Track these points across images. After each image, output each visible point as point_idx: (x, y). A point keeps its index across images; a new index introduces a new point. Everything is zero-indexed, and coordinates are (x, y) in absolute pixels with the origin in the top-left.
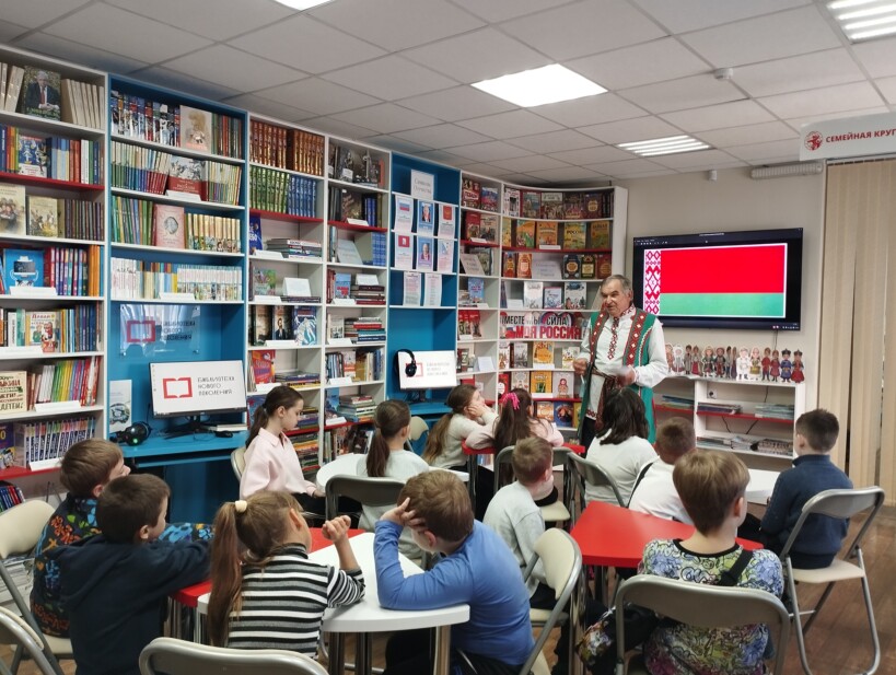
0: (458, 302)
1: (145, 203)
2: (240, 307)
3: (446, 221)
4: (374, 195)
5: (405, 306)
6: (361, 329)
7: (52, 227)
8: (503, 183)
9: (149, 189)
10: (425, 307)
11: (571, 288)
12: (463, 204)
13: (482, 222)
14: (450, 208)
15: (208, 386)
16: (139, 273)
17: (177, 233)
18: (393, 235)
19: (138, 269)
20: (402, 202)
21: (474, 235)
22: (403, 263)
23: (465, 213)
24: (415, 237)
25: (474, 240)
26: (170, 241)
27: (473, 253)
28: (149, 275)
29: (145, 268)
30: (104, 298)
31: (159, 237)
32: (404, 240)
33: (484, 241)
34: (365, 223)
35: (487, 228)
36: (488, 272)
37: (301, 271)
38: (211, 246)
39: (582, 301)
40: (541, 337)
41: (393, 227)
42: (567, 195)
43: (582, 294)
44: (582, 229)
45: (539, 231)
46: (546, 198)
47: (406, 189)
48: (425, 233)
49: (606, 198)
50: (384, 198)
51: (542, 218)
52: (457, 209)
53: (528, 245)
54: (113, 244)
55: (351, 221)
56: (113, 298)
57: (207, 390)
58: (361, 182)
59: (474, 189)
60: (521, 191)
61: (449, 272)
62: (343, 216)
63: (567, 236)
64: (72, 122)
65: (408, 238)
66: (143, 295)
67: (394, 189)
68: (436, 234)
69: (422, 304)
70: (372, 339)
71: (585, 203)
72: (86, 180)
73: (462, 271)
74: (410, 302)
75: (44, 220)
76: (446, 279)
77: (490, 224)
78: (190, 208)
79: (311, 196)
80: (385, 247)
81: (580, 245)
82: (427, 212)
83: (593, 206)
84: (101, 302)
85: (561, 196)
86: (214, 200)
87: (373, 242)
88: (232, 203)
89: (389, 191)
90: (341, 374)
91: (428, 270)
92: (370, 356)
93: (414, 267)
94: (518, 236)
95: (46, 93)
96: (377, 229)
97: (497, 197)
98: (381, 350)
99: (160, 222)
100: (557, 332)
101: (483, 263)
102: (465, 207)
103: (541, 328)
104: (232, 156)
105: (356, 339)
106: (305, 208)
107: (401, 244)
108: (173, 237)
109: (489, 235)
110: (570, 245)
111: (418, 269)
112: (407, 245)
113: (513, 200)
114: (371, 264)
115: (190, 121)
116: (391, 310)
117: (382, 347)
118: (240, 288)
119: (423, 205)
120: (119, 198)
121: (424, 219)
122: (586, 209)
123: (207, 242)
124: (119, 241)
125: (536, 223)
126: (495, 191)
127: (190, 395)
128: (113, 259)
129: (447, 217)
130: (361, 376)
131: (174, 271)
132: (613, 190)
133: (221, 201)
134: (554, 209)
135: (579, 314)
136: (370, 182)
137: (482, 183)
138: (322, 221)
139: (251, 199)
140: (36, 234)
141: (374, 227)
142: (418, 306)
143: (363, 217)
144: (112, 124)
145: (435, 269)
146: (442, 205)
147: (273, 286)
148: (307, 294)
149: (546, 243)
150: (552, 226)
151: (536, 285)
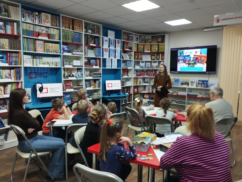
0: (122, 67)
1: (32, 40)
2: (60, 68)
3: (118, 44)
4: (98, 37)
5: (107, 68)
6: (94, 74)
7: (7, 47)
8: (134, 33)
9: (33, 36)
10: (112, 68)
11: (154, 63)
12: (123, 40)
13: (129, 45)
14: (119, 41)
15: (52, 90)
16: (32, 59)
17: (42, 48)
18: (103, 48)
19: (31, 58)
20: (106, 39)
21: (126, 48)
22: (106, 56)
23: (123, 42)
24: (109, 49)
25: (126, 49)
26: (40, 51)
27: (126, 53)
28: (35, 60)
29: (33, 58)
30: (22, 66)
31: (37, 49)
32: (106, 50)
33: (129, 50)
34: (95, 45)
35: (130, 46)
36: (130, 58)
37: (78, 58)
38: (52, 52)
39: (157, 66)
40: (146, 76)
41: (103, 46)
42: (152, 37)
43: (157, 64)
44: (156, 46)
45: (145, 47)
46: (147, 38)
47: (107, 36)
48: (112, 48)
49: (163, 38)
50: (100, 38)
51: (145, 43)
52: (121, 41)
53: (142, 51)
54: (24, 51)
55: (91, 45)
56: (24, 66)
57: (52, 91)
58: (93, 33)
59: (126, 35)
60: (140, 36)
61: (119, 58)
62: (89, 43)
63: (152, 48)
64: (11, 18)
65: (107, 49)
66: (33, 65)
67: (103, 36)
68: (115, 48)
69: (111, 67)
70: (98, 77)
71: (157, 39)
72: (16, 33)
73: (123, 58)
74: (108, 67)
75: (5, 45)
76: (118, 60)
77: (131, 45)
78: (45, 41)
79: (79, 38)
80: (101, 52)
81: (156, 51)
82: (113, 42)
83: (160, 40)
84: (21, 67)
85: (151, 37)
86: (52, 39)
87: (97, 50)
88: (57, 40)
89: (101, 36)
90: (90, 86)
91: (113, 58)
92: (97, 82)
93: (109, 57)
94: (139, 48)
95: (3, 10)
96: (98, 47)
97: (133, 37)
98: (100, 80)
99: (37, 45)
100: (151, 75)
101: (129, 56)
102: (124, 40)
103: (146, 74)
104: (57, 26)
105: (93, 77)
106: (78, 41)
107: (105, 51)
108: (41, 49)
109: (131, 48)
110: (153, 51)
111: (110, 58)
112: (107, 51)
113: (137, 38)
114: (97, 56)
115: (44, 17)
116: (103, 69)
117: (100, 79)
118: (60, 63)
119: (111, 40)
120: (25, 39)
121: (112, 44)
122: (158, 40)
123: (50, 50)
124: (26, 50)
125: (144, 45)
126: (132, 36)
127: (47, 92)
128: (24, 55)
129: (118, 43)
130: (95, 87)
131: (41, 59)
132: (165, 35)
133: (54, 39)
134: (149, 41)
135: (156, 70)
136: (96, 33)
137: (128, 34)
138: (83, 45)
139: (62, 39)
140: (2, 49)
141: (98, 46)
142: (110, 68)
143: (94, 43)
144: (22, 18)
145: (115, 58)
146: (117, 40)
147: (70, 63)
148: (79, 65)
149: (147, 50)
150: (149, 45)
151: (143, 62)
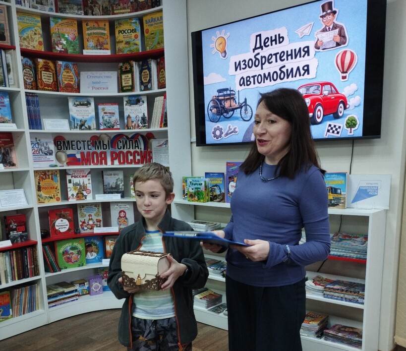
11: (130, 103)
39: (143, 119)
40: (113, 164)
43: (143, 109)
44: (133, 27)
45: (86, 32)
51: (85, 14)
53: (70, 51)
63: (119, 37)
81: (133, 48)
94: (54, 38)
100: (131, 158)
103: (112, 153)
134: (100, 3)
135: (150, 136)
149: (96, 47)
150: (101, 25)
151: (84, 102)
